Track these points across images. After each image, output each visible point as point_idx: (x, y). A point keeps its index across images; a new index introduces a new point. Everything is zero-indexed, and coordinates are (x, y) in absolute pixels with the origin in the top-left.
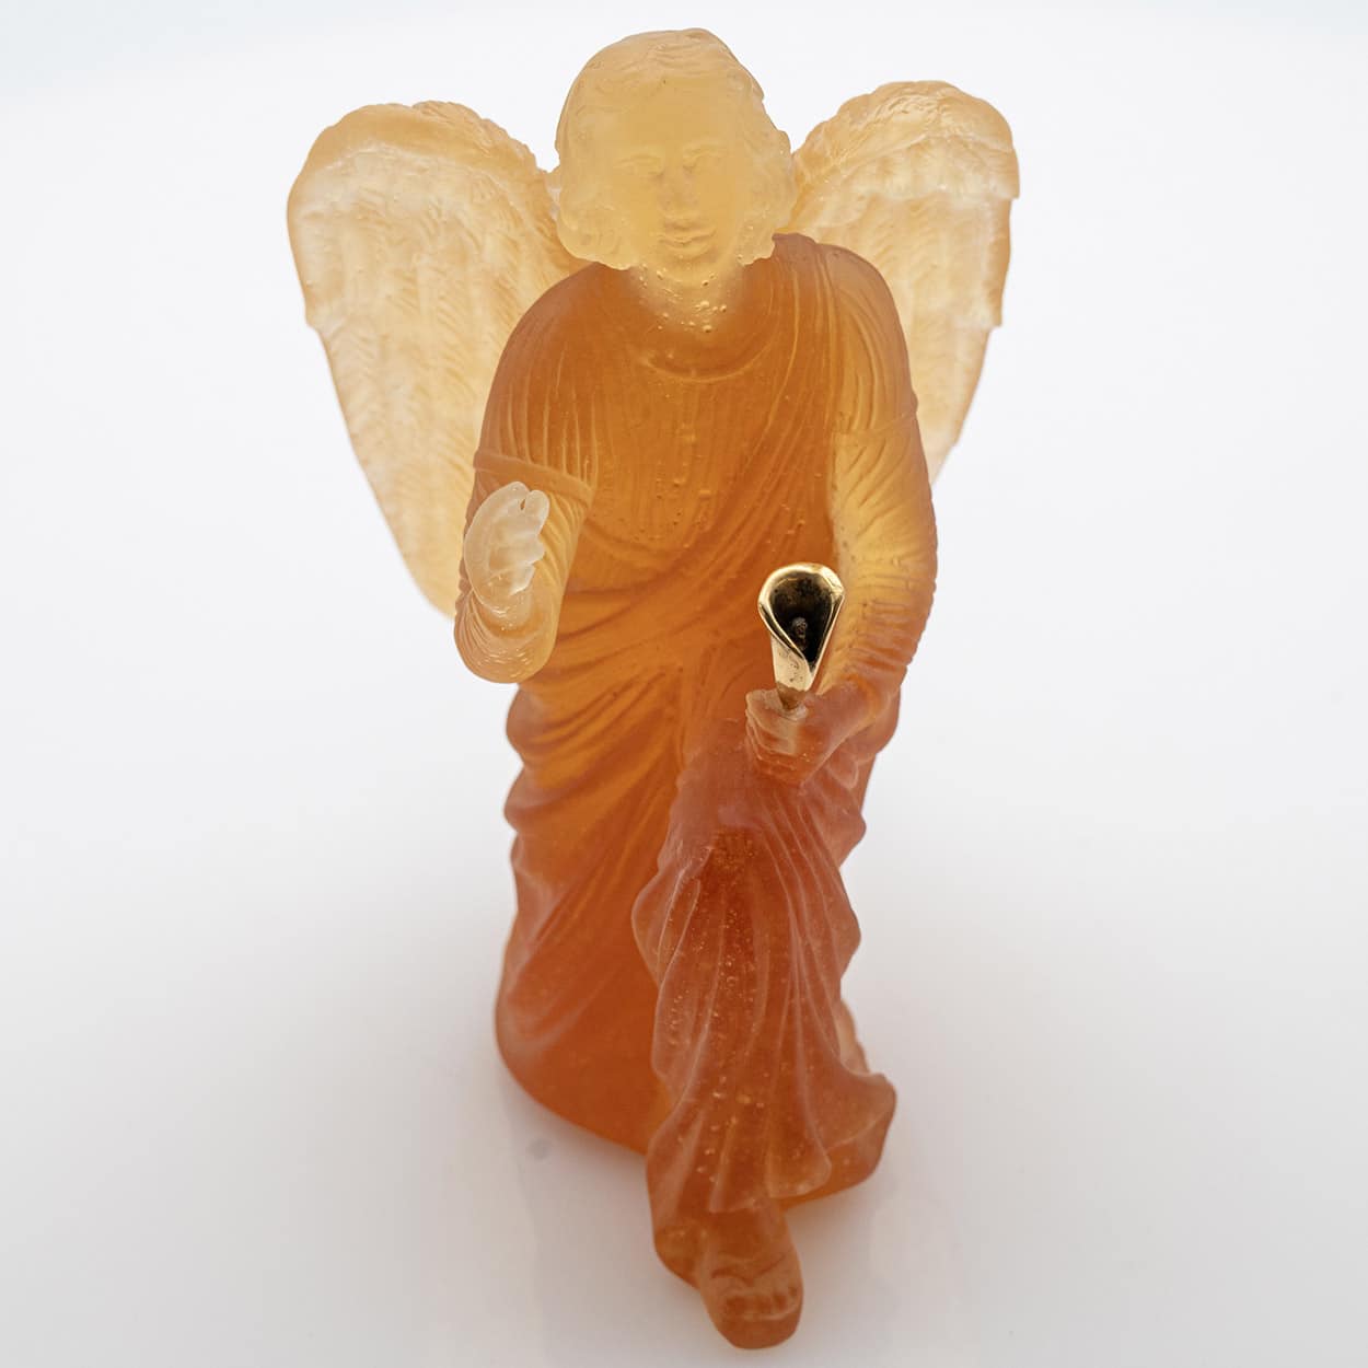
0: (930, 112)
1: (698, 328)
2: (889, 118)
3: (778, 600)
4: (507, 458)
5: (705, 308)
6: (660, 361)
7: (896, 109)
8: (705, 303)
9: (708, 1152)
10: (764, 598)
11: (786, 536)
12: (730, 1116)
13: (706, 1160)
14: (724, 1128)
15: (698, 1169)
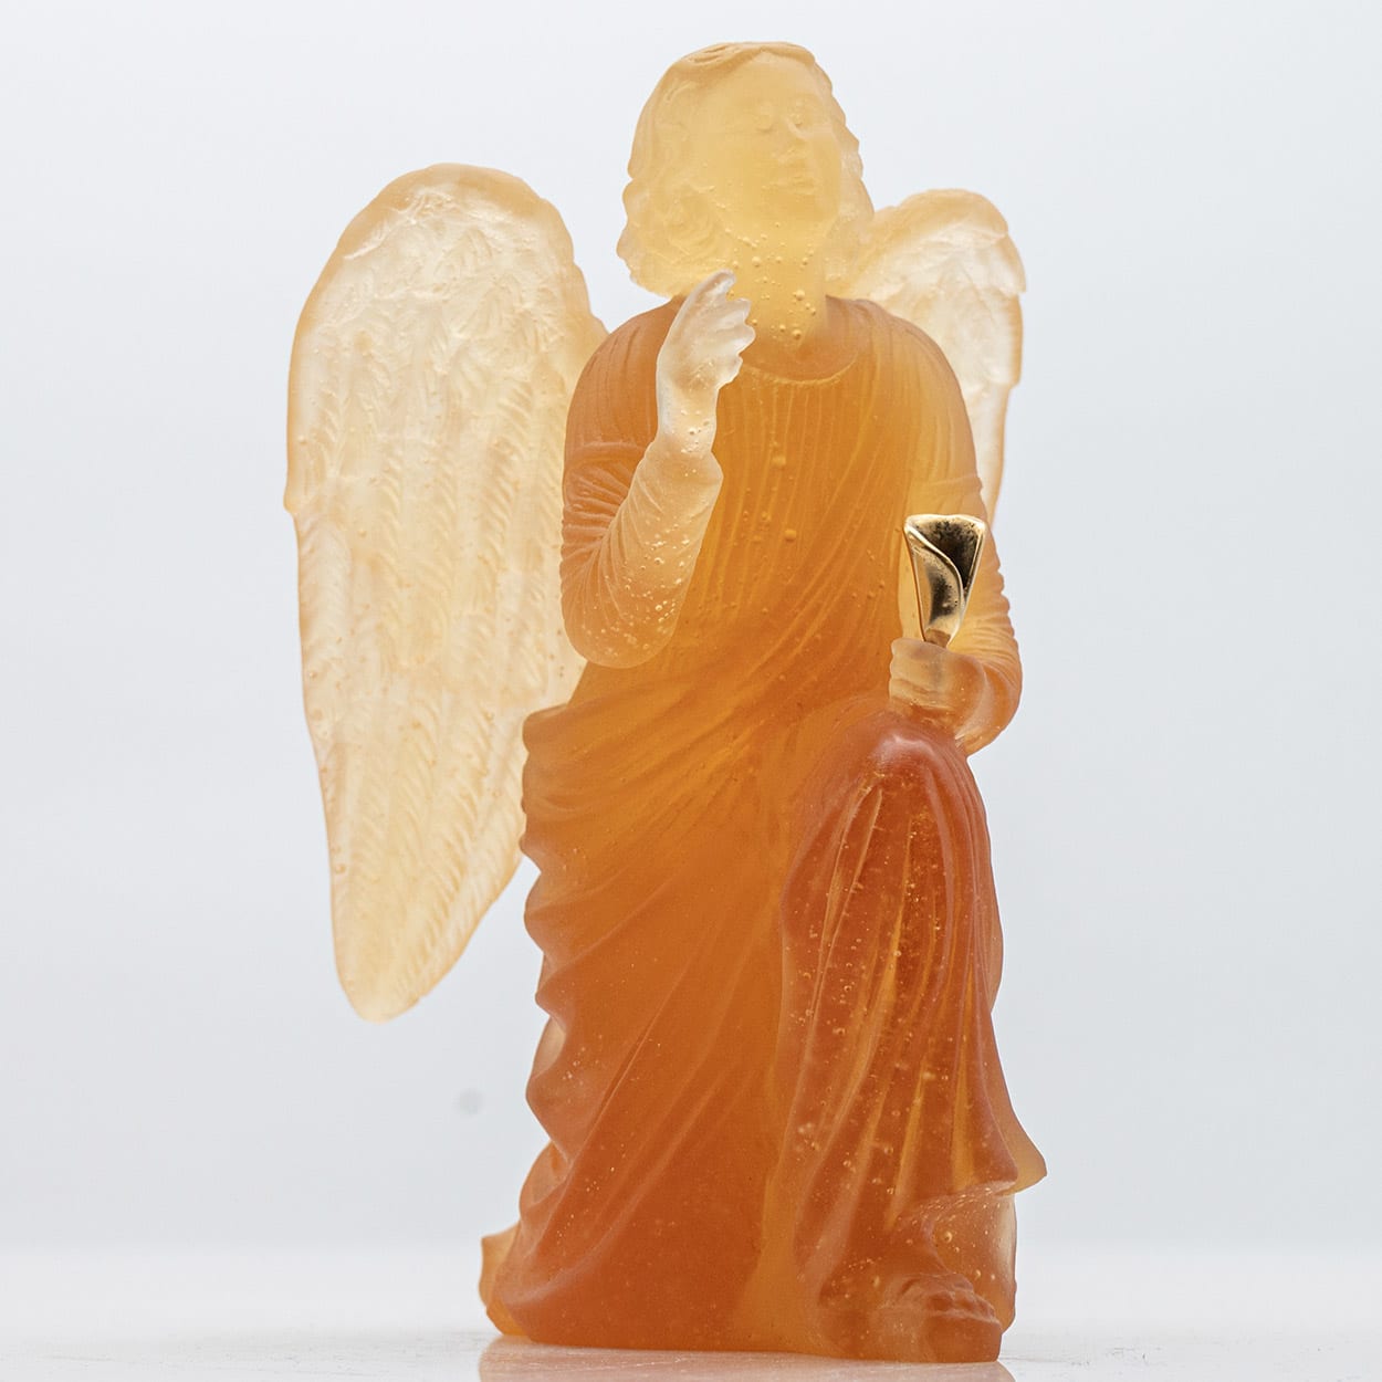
1: (787, 332)
4: (611, 443)
5: (800, 300)
8: (801, 292)
9: (886, 1152)
11: (869, 597)
12: (912, 1096)
13: (883, 1166)
14: (904, 1117)
15: (874, 1181)
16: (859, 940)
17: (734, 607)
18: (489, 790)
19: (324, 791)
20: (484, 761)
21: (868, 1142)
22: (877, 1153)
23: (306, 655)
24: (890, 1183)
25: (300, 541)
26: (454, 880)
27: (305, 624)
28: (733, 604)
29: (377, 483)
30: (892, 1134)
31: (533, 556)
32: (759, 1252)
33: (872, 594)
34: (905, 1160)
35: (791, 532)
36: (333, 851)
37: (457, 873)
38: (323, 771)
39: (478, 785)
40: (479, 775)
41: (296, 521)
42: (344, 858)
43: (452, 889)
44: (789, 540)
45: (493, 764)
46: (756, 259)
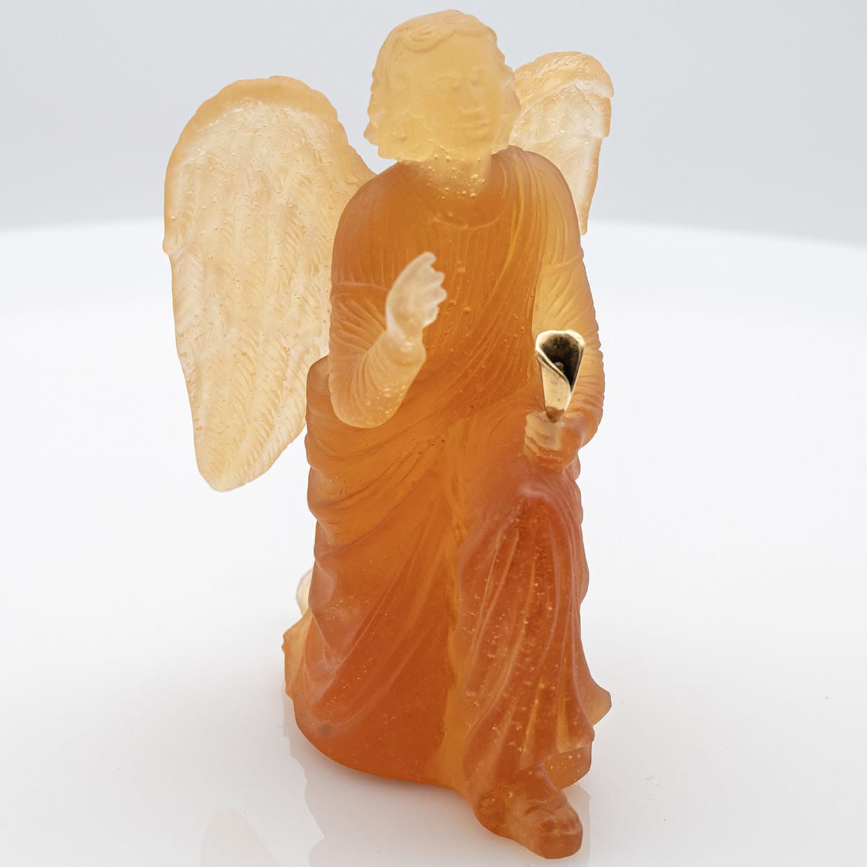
0: (580, 64)
1: (467, 196)
2: (557, 69)
3: (545, 348)
4: (359, 284)
5: (475, 180)
6: (446, 218)
7: (559, 63)
8: (476, 176)
9: (518, 728)
10: (538, 349)
11: (514, 338)
12: (533, 699)
13: (516, 735)
14: (529, 709)
15: (511, 744)
16: (504, 615)
17: (433, 348)
18: (287, 388)
19: (189, 392)
20: (284, 373)
21: (508, 722)
22: (512, 729)
23: (177, 322)
24: (520, 745)
25: (173, 266)
26: (267, 432)
27: (176, 306)
28: (432, 346)
29: (218, 230)
30: (522, 717)
31: (313, 268)
32: (444, 734)
33: (516, 336)
34: (529, 731)
35: (468, 309)
36: (195, 420)
37: (268, 429)
38: (188, 383)
39: (281, 386)
40: (280, 380)
41: (170, 257)
42: (202, 423)
43: (265, 436)
44: (467, 313)
45: (289, 373)
46: (448, 157)
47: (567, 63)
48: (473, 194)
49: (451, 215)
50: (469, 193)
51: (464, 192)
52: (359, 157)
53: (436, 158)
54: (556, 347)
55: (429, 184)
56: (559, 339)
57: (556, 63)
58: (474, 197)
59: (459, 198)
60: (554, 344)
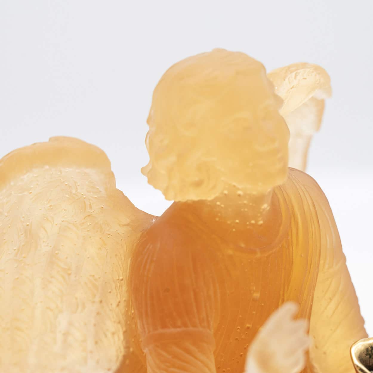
1: (255, 225)
46: (240, 192)
47: (305, 77)
48: (261, 222)
49: (243, 245)
50: (257, 221)
51: (253, 222)
52: (125, 198)
53: (225, 195)
54: (368, 356)
55: (217, 219)
56: (370, 349)
57: (295, 78)
58: (261, 225)
59: (248, 227)
60: (366, 355)
